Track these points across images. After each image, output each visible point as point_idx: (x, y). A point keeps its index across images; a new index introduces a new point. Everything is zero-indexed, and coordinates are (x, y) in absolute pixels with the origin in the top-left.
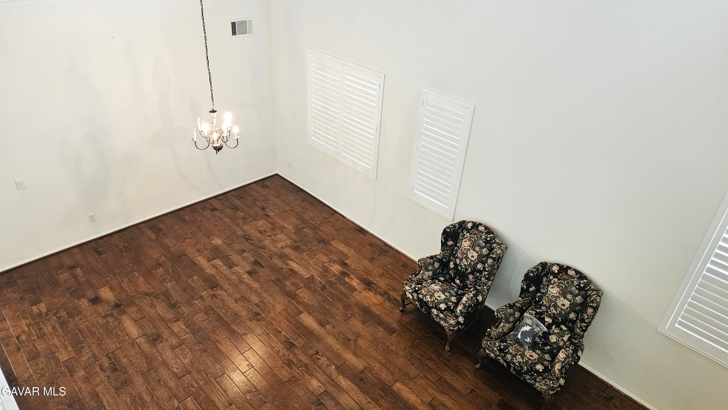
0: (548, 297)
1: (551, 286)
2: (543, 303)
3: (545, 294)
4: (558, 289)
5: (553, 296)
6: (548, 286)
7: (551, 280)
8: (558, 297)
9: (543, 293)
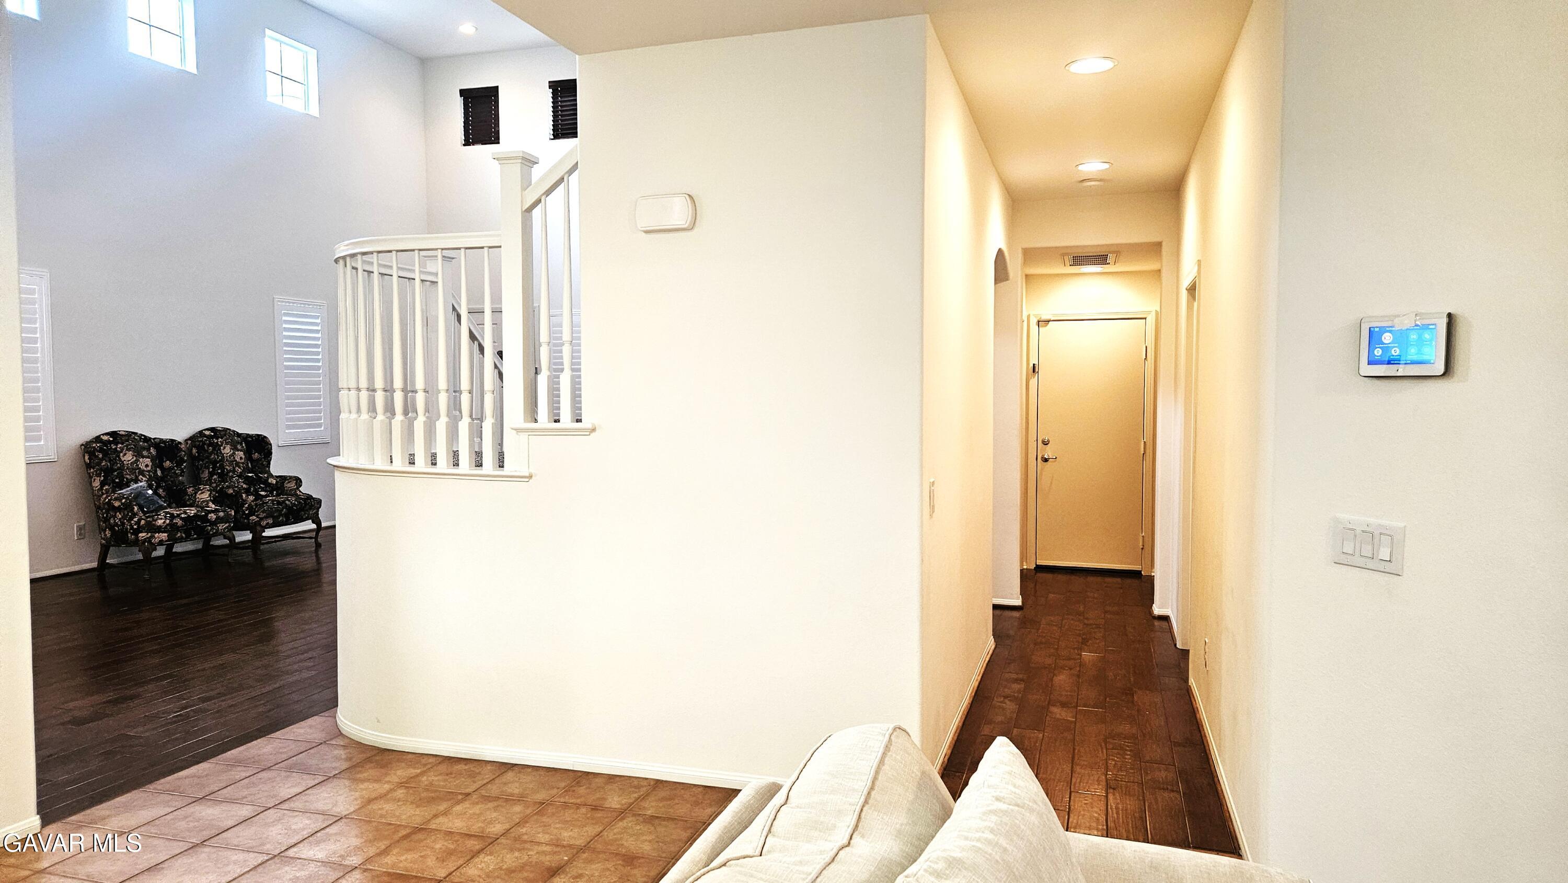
0: (127, 469)
1: (121, 454)
2: (127, 478)
3: (122, 468)
4: (130, 452)
5: (131, 463)
6: (119, 456)
7: (116, 448)
8: (137, 461)
9: (119, 468)
